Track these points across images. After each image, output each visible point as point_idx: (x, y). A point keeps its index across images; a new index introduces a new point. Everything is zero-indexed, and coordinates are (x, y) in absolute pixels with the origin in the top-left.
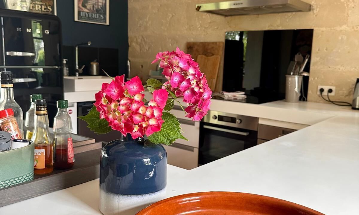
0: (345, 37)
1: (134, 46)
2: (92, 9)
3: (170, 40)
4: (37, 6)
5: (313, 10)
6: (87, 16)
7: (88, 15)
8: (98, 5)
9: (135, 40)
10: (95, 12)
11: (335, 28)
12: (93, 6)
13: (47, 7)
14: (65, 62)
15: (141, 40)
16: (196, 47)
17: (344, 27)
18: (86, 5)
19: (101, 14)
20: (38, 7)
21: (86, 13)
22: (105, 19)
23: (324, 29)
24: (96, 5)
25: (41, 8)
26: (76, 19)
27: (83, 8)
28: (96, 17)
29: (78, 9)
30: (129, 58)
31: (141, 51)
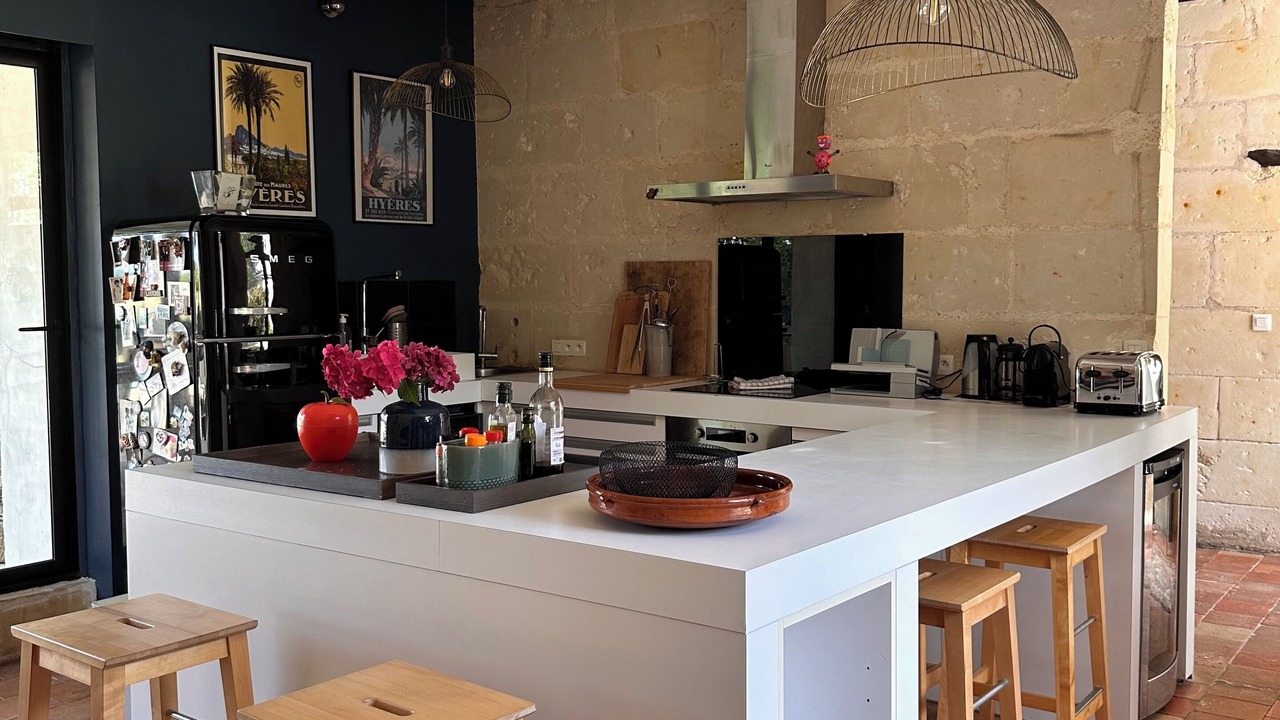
0: (965, 250)
1: (494, 274)
2: (393, 190)
3: (586, 257)
4: (273, 191)
5: (898, 192)
6: (383, 207)
7: (386, 205)
8: (407, 179)
9: (496, 257)
10: (401, 196)
11: (943, 231)
12: (397, 182)
13: (295, 194)
14: (343, 320)
15: (512, 258)
16: (648, 273)
17: (961, 230)
18: (381, 180)
19: (413, 200)
20: (276, 194)
21: (381, 200)
22: (424, 210)
23: (922, 234)
24: (402, 179)
25: (283, 197)
26: (359, 217)
27: (374, 189)
28: (402, 208)
29: (363, 193)
30: (481, 303)
31: (513, 285)
